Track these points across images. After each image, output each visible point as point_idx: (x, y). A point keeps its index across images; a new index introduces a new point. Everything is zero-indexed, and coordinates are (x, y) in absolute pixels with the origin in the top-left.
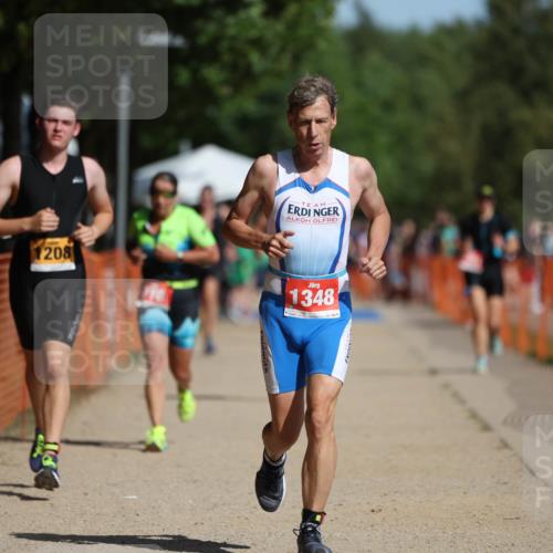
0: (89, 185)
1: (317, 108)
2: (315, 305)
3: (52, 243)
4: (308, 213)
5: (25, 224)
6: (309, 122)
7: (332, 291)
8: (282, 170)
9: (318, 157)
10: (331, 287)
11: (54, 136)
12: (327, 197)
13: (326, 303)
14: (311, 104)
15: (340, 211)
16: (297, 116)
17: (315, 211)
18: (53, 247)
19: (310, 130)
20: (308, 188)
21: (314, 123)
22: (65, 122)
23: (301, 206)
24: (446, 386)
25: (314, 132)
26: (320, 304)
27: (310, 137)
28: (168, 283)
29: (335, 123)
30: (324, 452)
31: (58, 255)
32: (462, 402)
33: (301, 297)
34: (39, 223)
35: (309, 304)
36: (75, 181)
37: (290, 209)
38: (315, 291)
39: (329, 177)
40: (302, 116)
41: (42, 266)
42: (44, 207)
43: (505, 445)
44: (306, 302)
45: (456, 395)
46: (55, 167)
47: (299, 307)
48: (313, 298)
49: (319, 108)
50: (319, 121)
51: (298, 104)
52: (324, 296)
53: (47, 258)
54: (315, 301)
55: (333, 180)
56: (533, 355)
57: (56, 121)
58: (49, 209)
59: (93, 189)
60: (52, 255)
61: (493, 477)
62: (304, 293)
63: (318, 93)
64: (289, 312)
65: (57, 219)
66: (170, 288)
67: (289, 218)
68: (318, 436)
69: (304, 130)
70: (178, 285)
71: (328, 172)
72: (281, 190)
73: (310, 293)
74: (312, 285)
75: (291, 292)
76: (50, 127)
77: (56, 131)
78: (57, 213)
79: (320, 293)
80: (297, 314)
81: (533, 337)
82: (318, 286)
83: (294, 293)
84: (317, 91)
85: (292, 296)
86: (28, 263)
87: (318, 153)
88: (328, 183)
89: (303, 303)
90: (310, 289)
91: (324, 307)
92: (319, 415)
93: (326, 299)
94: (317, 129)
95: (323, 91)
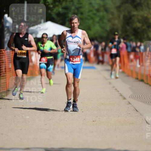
0: (29, 40)
6: (74, 23)
7: (79, 58)
8: (68, 33)
9: (75, 30)
16: (71, 22)
17: (74, 42)
18: (22, 52)
19: (74, 25)
20: (72, 37)
21: (75, 23)
23: (71, 41)
24: (114, 87)
25: (75, 25)
27: (74, 26)
28: (46, 57)
29: (79, 24)
31: (22, 54)
32: (118, 92)
35: (75, 61)
37: (69, 41)
39: (77, 35)
40: (72, 22)
41: (19, 56)
43: (130, 103)
45: (116, 89)
47: (73, 61)
49: (76, 20)
50: (76, 23)
51: (71, 20)
56: (137, 79)
61: (126, 112)
63: (75, 17)
66: (47, 58)
67: (68, 43)
69: (73, 25)
70: (48, 58)
72: (67, 38)
74: (75, 57)
75: (71, 58)
80: (72, 63)
81: (137, 74)
87: (76, 29)
91: (77, 61)
94: (75, 24)
95: (76, 17)
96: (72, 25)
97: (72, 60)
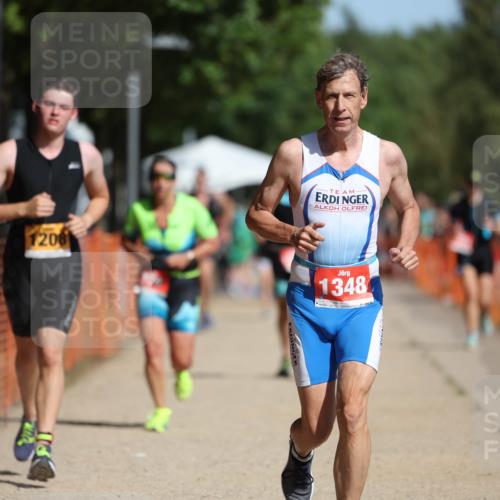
0: (86, 170)
1: (345, 82)
2: (346, 294)
3: (47, 229)
4: (337, 200)
5: (20, 209)
6: (336, 96)
7: (363, 278)
10: (362, 274)
11: (51, 120)
12: (356, 185)
13: (358, 291)
14: (338, 77)
15: (370, 199)
16: (325, 87)
17: (344, 198)
18: (48, 233)
19: (337, 104)
20: (335, 174)
21: (341, 97)
22: (63, 107)
23: (329, 194)
25: (341, 107)
26: (351, 293)
27: (337, 111)
29: (365, 102)
30: (358, 446)
31: (53, 241)
33: (331, 287)
34: (34, 208)
35: (340, 293)
36: (72, 166)
37: (317, 196)
38: (345, 279)
39: (359, 162)
40: (329, 91)
41: (36, 252)
42: (39, 192)
44: (337, 291)
46: (51, 152)
47: (330, 297)
48: (344, 287)
50: (347, 95)
51: (325, 78)
52: (355, 285)
53: (41, 244)
54: (346, 290)
55: (363, 167)
57: (53, 104)
58: (45, 194)
59: (90, 174)
60: (47, 241)
62: (334, 282)
63: (347, 67)
64: (320, 303)
65: (53, 204)
67: (316, 206)
68: (350, 429)
69: (331, 104)
71: (358, 156)
72: (307, 178)
73: (341, 282)
74: (342, 273)
75: (321, 282)
76: (47, 111)
77: (53, 115)
78: (54, 199)
79: (351, 281)
80: (329, 304)
82: (348, 274)
83: (324, 283)
84: (345, 65)
85: (321, 285)
86: (23, 249)
88: (357, 169)
89: (334, 293)
90: (341, 277)
91: (355, 296)
92: (352, 409)
93: (358, 287)
94: (344, 103)
95: (352, 66)
96: (325, 107)
97: (325, 288)
